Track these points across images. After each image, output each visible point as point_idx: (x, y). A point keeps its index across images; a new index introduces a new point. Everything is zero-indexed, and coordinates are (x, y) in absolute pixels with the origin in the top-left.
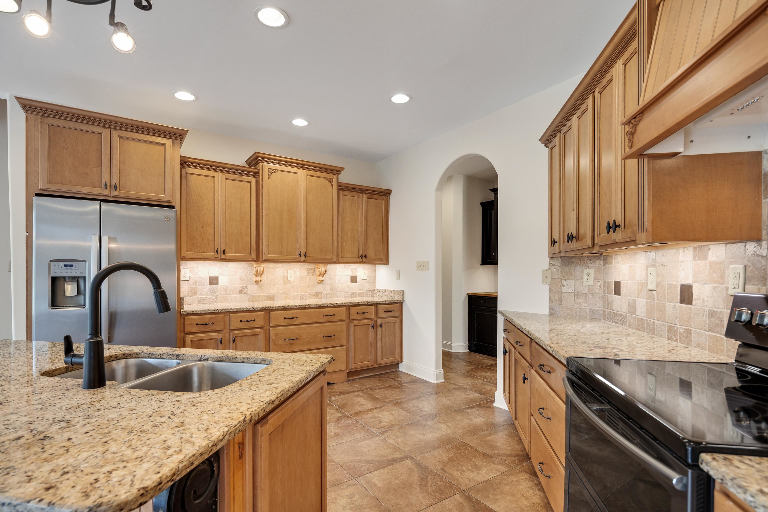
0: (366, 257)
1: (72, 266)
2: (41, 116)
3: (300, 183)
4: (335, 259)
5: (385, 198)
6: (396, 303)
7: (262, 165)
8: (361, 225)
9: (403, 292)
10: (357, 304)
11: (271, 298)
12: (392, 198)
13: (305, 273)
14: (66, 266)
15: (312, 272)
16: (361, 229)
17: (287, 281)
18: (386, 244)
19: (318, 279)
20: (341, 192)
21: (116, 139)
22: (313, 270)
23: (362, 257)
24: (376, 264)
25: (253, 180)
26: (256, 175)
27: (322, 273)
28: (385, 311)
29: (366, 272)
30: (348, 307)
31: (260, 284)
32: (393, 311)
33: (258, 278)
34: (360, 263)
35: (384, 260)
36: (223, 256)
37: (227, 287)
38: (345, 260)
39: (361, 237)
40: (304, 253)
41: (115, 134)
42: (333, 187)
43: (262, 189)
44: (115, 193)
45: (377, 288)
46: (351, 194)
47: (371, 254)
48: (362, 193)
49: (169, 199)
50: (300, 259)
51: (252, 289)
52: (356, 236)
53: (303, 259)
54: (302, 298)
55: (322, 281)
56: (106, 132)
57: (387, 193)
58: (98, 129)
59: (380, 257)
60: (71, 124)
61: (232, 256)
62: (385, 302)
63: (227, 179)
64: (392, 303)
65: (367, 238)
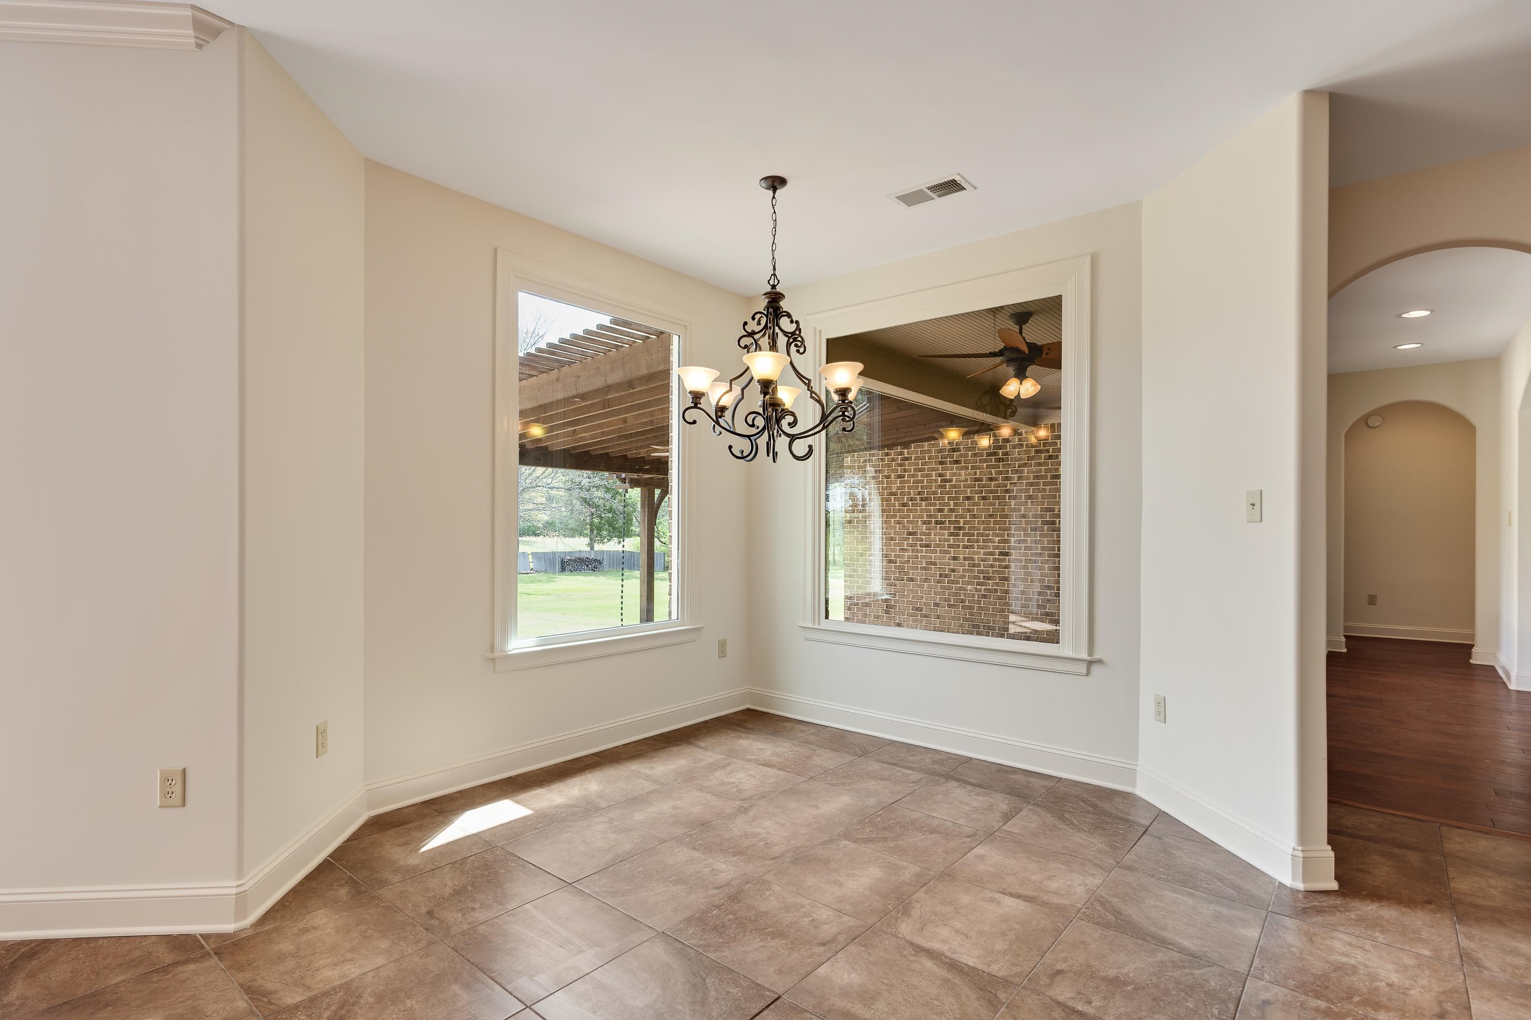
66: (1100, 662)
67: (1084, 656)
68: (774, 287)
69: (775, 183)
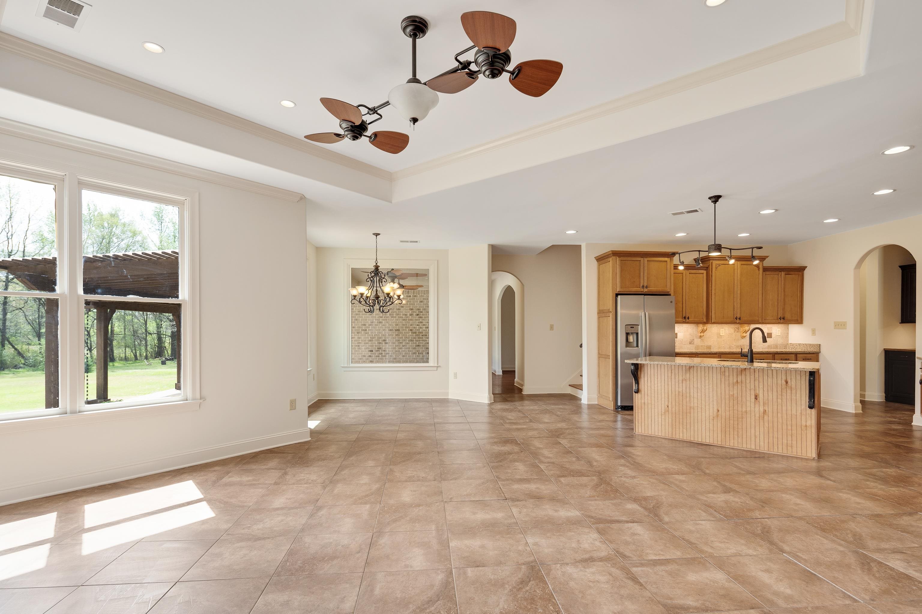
0: (784, 318)
1: (633, 327)
2: (618, 257)
3: (736, 271)
4: (760, 321)
5: (800, 273)
6: (813, 353)
7: (712, 262)
8: (780, 295)
9: (820, 345)
10: (781, 352)
11: (709, 347)
12: (806, 272)
13: (732, 330)
14: (631, 327)
15: (737, 330)
16: (780, 298)
17: (719, 336)
18: (801, 308)
19: (742, 335)
20: (764, 273)
21: (646, 262)
22: (738, 329)
23: (780, 319)
24: (788, 324)
25: (705, 272)
26: (707, 269)
27: (746, 330)
28: (803, 359)
29: (780, 330)
30: (773, 354)
31: (702, 338)
32: (811, 359)
33: (702, 334)
34: (779, 323)
35: (799, 321)
36: (688, 321)
37: (682, 340)
38: (767, 321)
39: (779, 304)
40: (738, 317)
41: (646, 259)
42: (759, 271)
43: (712, 278)
44: (646, 290)
45: (790, 342)
46: (773, 273)
47: (788, 316)
48: (781, 272)
49: (669, 290)
50: (736, 321)
51: (697, 341)
52: (776, 303)
53: (738, 321)
54: (730, 348)
55: (745, 337)
56: (642, 259)
57: (802, 269)
58: (639, 259)
59: (796, 319)
60: (629, 258)
61: (692, 320)
62: (803, 352)
63: (689, 274)
64: (809, 353)
65: (785, 304)
66: (440, 366)
67: (436, 365)
68: (376, 264)
69: (377, 235)
